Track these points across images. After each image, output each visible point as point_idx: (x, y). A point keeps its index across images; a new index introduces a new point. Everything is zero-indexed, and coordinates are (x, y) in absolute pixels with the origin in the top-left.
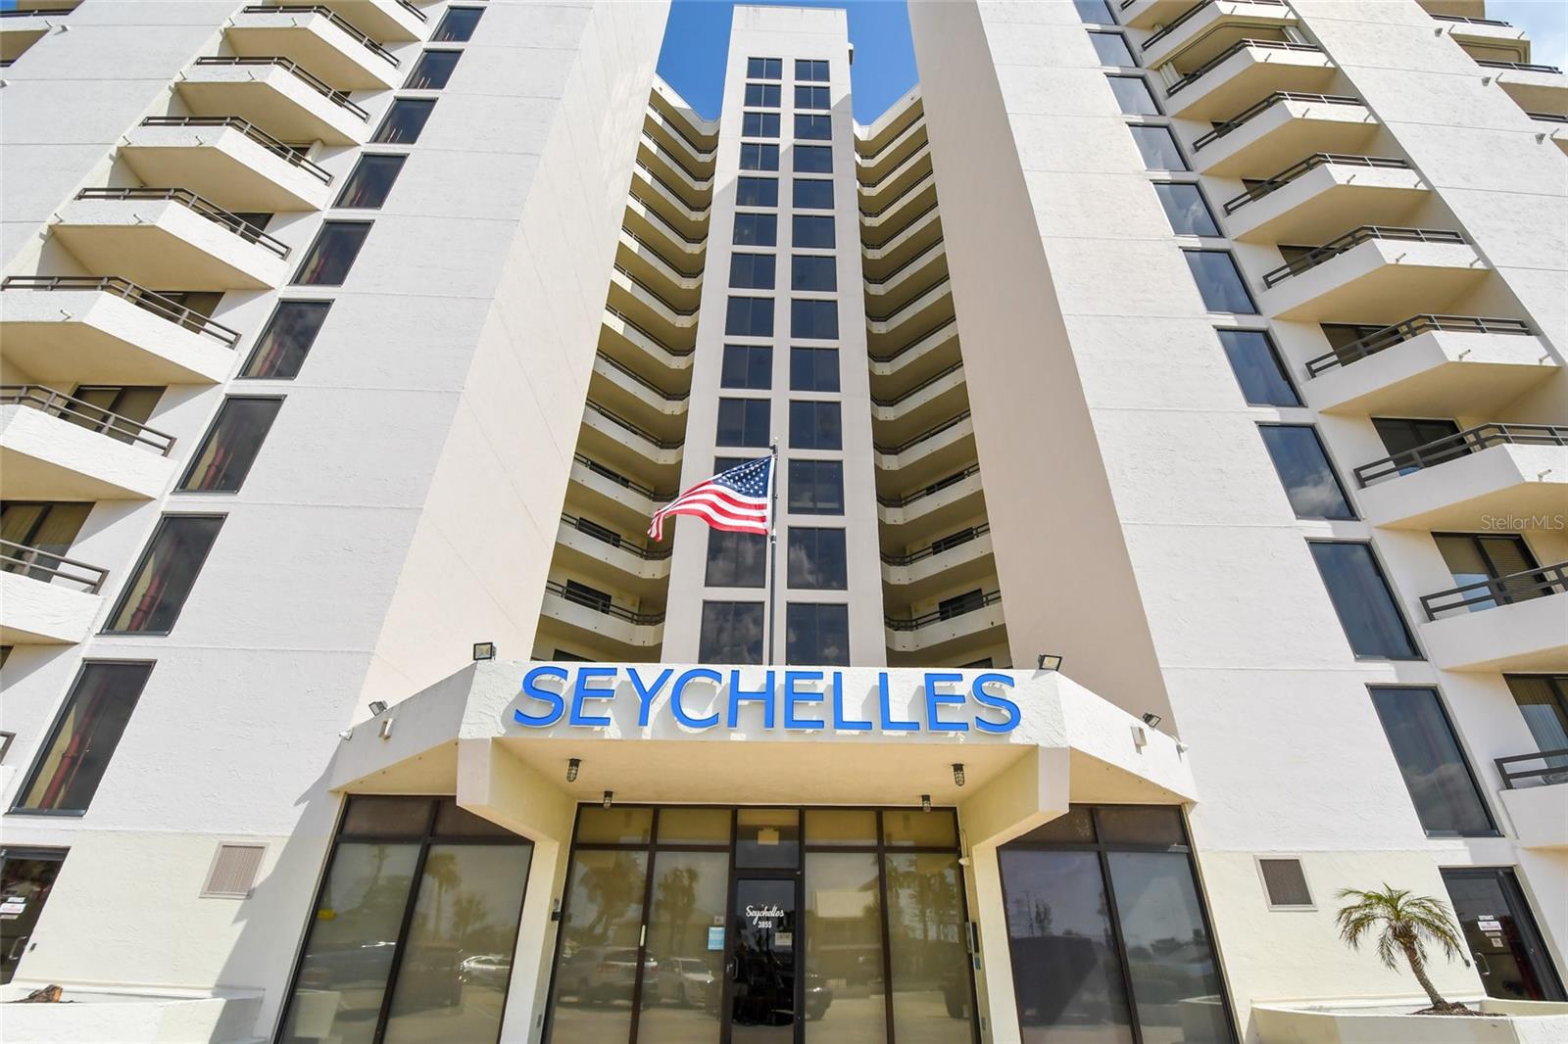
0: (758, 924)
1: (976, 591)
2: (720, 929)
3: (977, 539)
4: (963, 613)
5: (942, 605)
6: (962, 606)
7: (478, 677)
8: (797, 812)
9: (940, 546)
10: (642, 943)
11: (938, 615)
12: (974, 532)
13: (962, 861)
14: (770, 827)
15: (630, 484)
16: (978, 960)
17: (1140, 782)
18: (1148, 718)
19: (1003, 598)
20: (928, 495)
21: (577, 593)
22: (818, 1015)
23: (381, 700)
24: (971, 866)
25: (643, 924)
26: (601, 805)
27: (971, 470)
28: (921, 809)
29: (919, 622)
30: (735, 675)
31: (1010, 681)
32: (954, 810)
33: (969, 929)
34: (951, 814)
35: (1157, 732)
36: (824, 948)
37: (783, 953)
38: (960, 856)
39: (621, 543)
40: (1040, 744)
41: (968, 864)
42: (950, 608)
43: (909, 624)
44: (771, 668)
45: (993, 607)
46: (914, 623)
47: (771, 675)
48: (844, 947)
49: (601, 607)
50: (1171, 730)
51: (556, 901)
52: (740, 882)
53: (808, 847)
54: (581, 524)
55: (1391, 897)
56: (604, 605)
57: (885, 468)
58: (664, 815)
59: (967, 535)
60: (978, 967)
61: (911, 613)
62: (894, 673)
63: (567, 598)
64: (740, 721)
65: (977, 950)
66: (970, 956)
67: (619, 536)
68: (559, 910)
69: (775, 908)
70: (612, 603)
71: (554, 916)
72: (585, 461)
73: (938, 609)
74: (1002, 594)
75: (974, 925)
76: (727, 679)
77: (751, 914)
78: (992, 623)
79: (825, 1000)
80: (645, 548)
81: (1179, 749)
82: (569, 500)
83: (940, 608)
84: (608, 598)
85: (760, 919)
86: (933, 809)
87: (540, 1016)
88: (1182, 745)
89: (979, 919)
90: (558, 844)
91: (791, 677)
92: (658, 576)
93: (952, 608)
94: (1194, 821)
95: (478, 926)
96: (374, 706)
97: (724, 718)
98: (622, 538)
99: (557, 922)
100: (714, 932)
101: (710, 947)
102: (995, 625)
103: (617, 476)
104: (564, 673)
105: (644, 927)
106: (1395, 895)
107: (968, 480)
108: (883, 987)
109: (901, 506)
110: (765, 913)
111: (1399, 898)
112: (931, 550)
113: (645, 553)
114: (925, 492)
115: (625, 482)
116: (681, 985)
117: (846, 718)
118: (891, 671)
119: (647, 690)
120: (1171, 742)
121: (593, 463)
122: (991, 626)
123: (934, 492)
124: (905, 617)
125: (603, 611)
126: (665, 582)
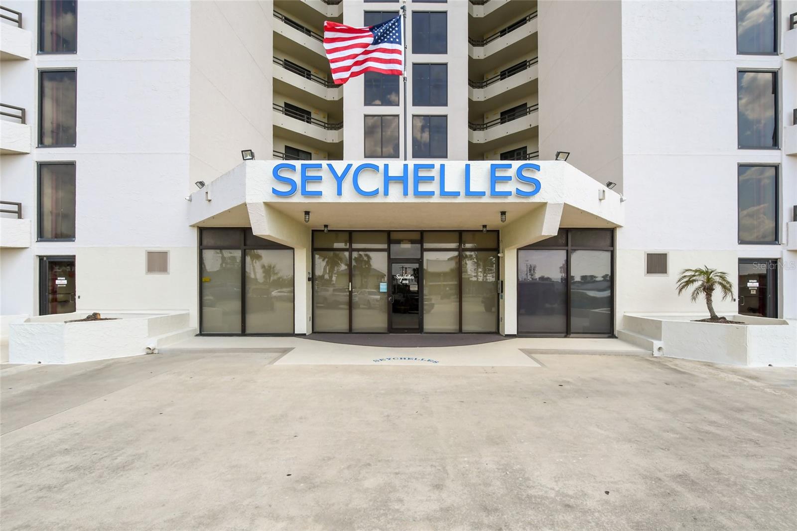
0: (402, 282)
1: (524, 104)
2: (385, 284)
3: (528, 69)
4: (514, 119)
5: (502, 114)
6: (514, 115)
7: (248, 170)
8: (420, 233)
9: (505, 74)
10: (350, 290)
11: (499, 121)
12: (528, 64)
13: (499, 255)
14: (406, 240)
15: (312, 33)
16: (502, 296)
17: (597, 218)
18: (609, 185)
19: (539, 109)
20: (501, 36)
21: (291, 110)
22: (429, 312)
23: (201, 181)
24: (503, 257)
25: (349, 282)
26: (323, 231)
27: (531, 16)
28: (482, 231)
29: (488, 125)
30: (386, 166)
31: (537, 168)
32: (498, 232)
33: (499, 283)
34: (496, 233)
35: (612, 191)
36: (431, 284)
37: (414, 292)
38: (499, 253)
39: (312, 77)
40: (549, 202)
41: (502, 256)
42: (507, 116)
43: (482, 126)
44: (406, 162)
45: (533, 115)
46: (485, 126)
47: (406, 166)
48: (440, 283)
49: (305, 118)
50: (620, 191)
51: (309, 273)
52: (393, 264)
53: (425, 249)
54: (285, 64)
55: (707, 272)
56: (308, 118)
57: (475, 16)
58: (354, 234)
59: (523, 66)
60: (502, 298)
61: (484, 119)
62: (474, 164)
63: (286, 114)
64: (390, 192)
65: (502, 292)
66: (499, 294)
67: (310, 72)
68: (311, 277)
69: (410, 275)
70: (312, 117)
71: (309, 279)
72: (281, 17)
73: (500, 117)
74: (539, 106)
75: (502, 282)
76: (382, 168)
77: (399, 278)
78: (531, 125)
79: (432, 306)
80: (326, 80)
81: (622, 200)
82: (276, 48)
83: (501, 116)
84: (309, 113)
85: (403, 280)
86: (488, 231)
87: (310, 317)
88: (624, 198)
89: (504, 280)
90: (305, 249)
91: (417, 167)
92: (336, 99)
93: (508, 116)
94: (619, 235)
95: (275, 277)
96: (198, 184)
97: (381, 191)
98: (312, 73)
99: (311, 282)
100: (382, 285)
101: (381, 291)
102: (532, 126)
103: (303, 28)
104: (293, 168)
105: (350, 283)
106: (710, 271)
107: (528, 24)
108: (458, 300)
109: (483, 45)
110: (405, 277)
111: (711, 272)
112: (499, 77)
113: (326, 83)
114: (499, 34)
115: (308, 32)
116: (368, 300)
117: (446, 190)
118: (472, 163)
119: (339, 176)
120: (618, 196)
121: (286, 18)
122: (530, 127)
123: (506, 34)
124: (481, 123)
125: (308, 122)
126: (341, 101)
